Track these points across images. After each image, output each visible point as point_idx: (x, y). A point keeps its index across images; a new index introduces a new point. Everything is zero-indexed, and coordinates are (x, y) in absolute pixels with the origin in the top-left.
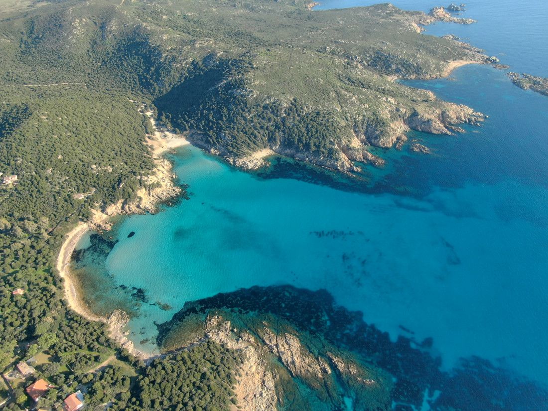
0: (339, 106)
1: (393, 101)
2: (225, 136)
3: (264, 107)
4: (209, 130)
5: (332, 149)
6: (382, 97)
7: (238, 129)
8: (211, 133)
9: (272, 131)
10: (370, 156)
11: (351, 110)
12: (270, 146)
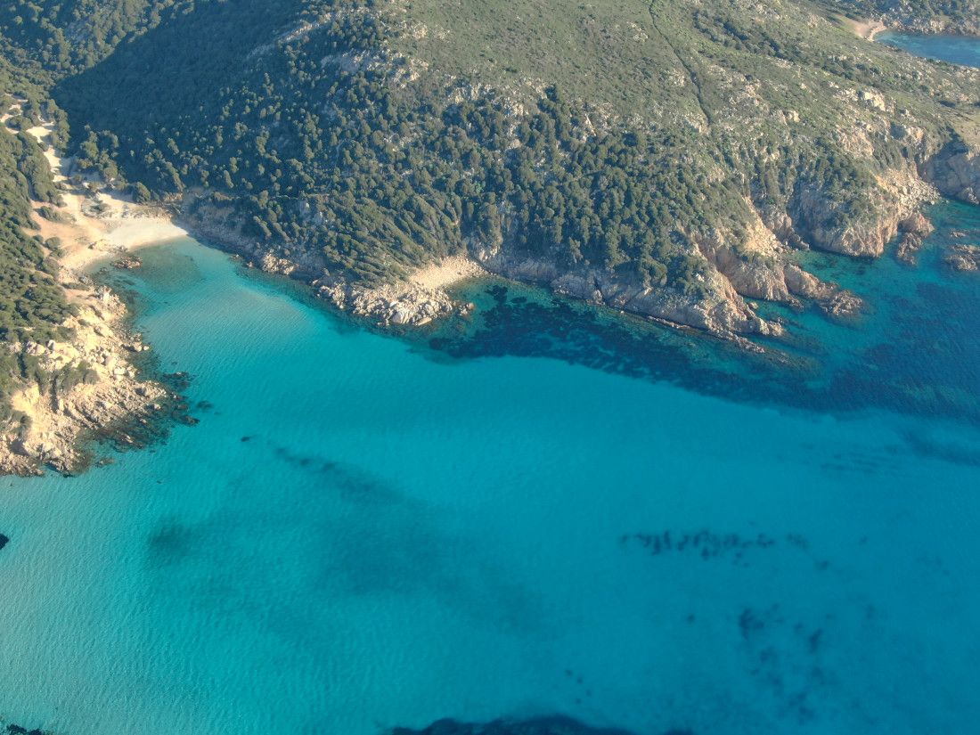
0: (701, 116)
1: (879, 102)
2: (314, 211)
3: (445, 115)
4: (256, 192)
5: (682, 259)
6: (843, 87)
7: (359, 187)
8: (264, 199)
9: (474, 199)
10: (812, 284)
11: (742, 129)
12: (469, 247)
